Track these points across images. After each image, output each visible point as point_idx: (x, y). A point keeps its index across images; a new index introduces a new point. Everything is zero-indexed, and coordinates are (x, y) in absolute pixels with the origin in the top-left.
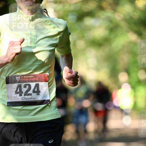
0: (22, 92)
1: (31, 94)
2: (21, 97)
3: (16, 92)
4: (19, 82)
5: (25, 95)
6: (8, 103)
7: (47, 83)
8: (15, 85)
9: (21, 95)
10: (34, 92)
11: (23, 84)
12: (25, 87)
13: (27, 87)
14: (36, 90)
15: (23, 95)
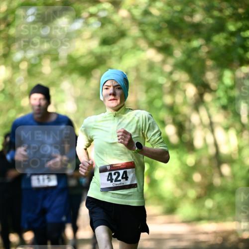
0: (113, 179)
1: (120, 181)
2: (112, 183)
3: (108, 180)
4: (110, 170)
5: (115, 181)
6: (101, 189)
7: (134, 169)
8: (107, 173)
9: (112, 182)
10: (123, 178)
11: (113, 172)
12: (115, 174)
13: (117, 174)
14: (124, 176)
15: (114, 181)
